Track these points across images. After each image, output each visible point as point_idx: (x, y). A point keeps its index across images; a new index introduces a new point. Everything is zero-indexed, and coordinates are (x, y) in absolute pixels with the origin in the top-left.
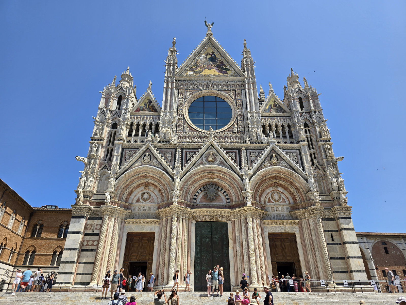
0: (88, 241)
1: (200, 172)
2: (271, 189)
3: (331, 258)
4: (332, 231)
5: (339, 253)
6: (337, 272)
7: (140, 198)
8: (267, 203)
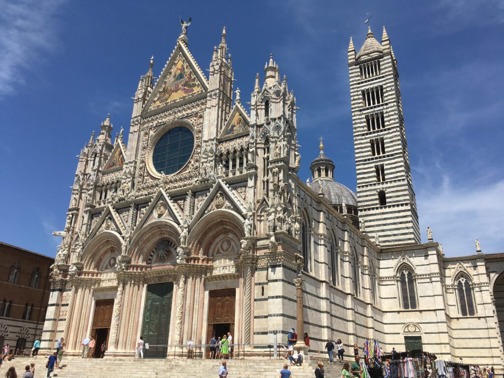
0: (63, 312)
1: (149, 230)
2: (221, 237)
3: (256, 317)
4: (264, 284)
5: (265, 310)
6: (258, 333)
7: (108, 265)
8: (215, 255)
